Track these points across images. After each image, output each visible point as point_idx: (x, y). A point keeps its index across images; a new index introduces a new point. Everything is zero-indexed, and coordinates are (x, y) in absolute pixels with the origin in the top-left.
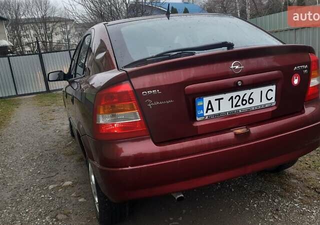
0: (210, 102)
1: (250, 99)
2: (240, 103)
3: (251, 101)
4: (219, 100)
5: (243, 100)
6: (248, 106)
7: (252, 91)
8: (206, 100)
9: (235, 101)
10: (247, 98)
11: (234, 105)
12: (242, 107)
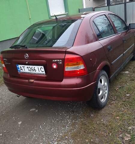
0: (21, 67)
1: (34, 70)
2: (31, 70)
3: (35, 70)
4: (24, 67)
5: (32, 69)
6: (34, 72)
7: (34, 66)
8: (19, 66)
9: (29, 69)
10: (33, 68)
11: (29, 70)
12: (32, 72)
